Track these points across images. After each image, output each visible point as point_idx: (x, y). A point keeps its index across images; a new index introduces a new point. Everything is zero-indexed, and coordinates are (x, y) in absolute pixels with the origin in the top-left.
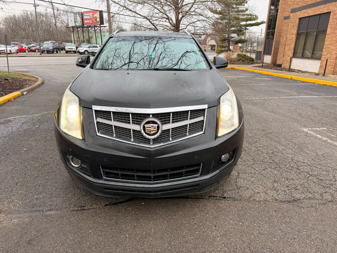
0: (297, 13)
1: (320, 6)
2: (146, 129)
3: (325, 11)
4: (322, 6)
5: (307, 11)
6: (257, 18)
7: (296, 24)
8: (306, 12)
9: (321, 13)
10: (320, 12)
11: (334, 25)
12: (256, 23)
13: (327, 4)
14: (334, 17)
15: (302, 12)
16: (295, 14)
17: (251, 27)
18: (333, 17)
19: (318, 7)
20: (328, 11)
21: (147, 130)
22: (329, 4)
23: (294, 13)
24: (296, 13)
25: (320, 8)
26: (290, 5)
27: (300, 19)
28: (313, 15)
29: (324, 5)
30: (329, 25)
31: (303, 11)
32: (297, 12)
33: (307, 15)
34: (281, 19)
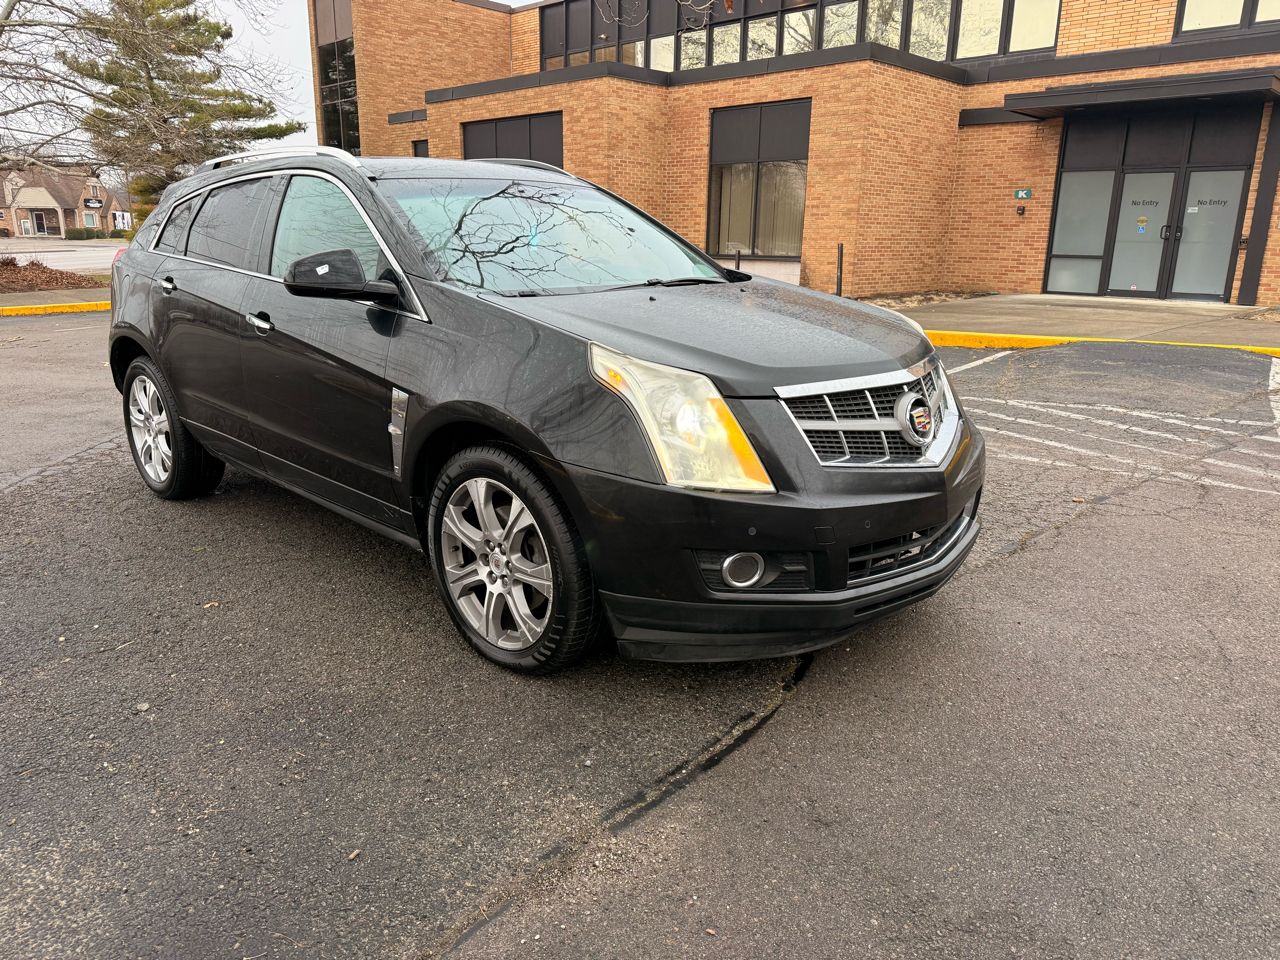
0: (451, 106)
1: (523, 92)
2: (916, 421)
3: (545, 109)
4: (530, 92)
5: (485, 101)
6: (273, 110)
7: (454, 140)
8: (480, 106)
9: (533, 112)
10: (526, 109)
11: (578, 150)
12: (270, 126)
13: (544, 88)
14: (575, 128)
15: (466, 103)
16: (443, 107)
17: (253, 142)
18: (571, 129)
19: (517, 92)
20: (553, 109)
21: (920, 423)
22: (550, 87)
23: (440, 105)
24: (446, 104)
25: (526, 98)
26: (392, 76)
27: (464, 125)
28: (507, 115)
29: (537, 89)
30: (565, 152)
31: (470, 101)
32: (451, 103)
33: (487, 116)
34: (372, 119)
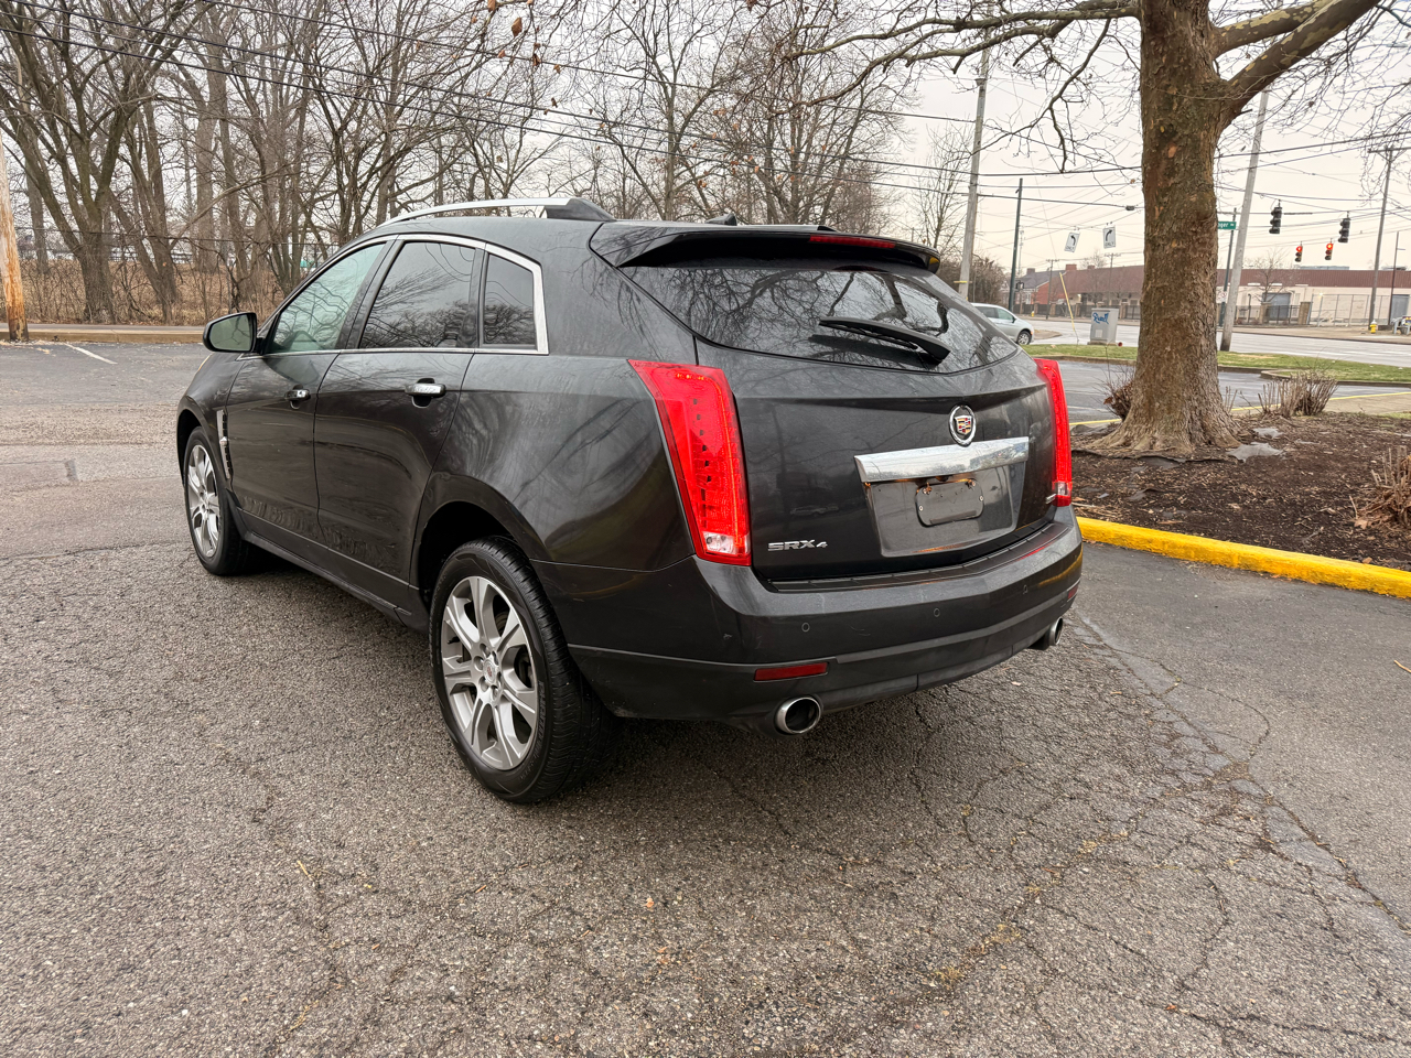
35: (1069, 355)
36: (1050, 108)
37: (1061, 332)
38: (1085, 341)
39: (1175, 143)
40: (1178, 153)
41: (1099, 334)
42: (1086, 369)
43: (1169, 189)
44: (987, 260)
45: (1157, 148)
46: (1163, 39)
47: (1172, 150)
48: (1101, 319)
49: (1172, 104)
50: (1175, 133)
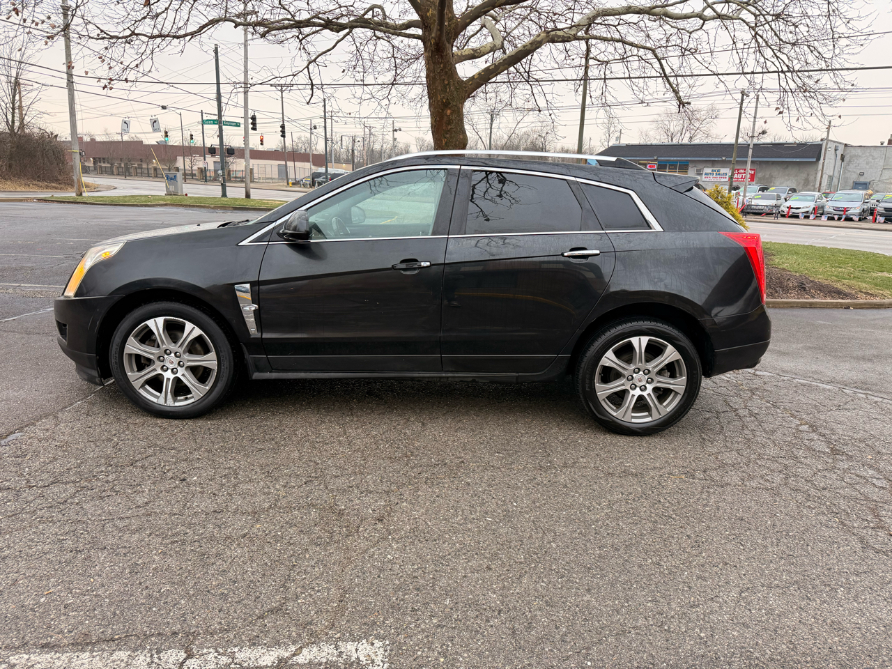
35: (168, 202)
36: (307, 67)
37: (116, 186)
38: (163, 193)
39: (450, 108)
40: (451, 113)
41: (172, 189)
42: (186, 211)
43: (449, 131)
44: (52, 134)
45: (442, 110)
46: (442, 56)
47: (449, 112)
48: (172, 179)
49: (446, 89)
50: (449, 103)
